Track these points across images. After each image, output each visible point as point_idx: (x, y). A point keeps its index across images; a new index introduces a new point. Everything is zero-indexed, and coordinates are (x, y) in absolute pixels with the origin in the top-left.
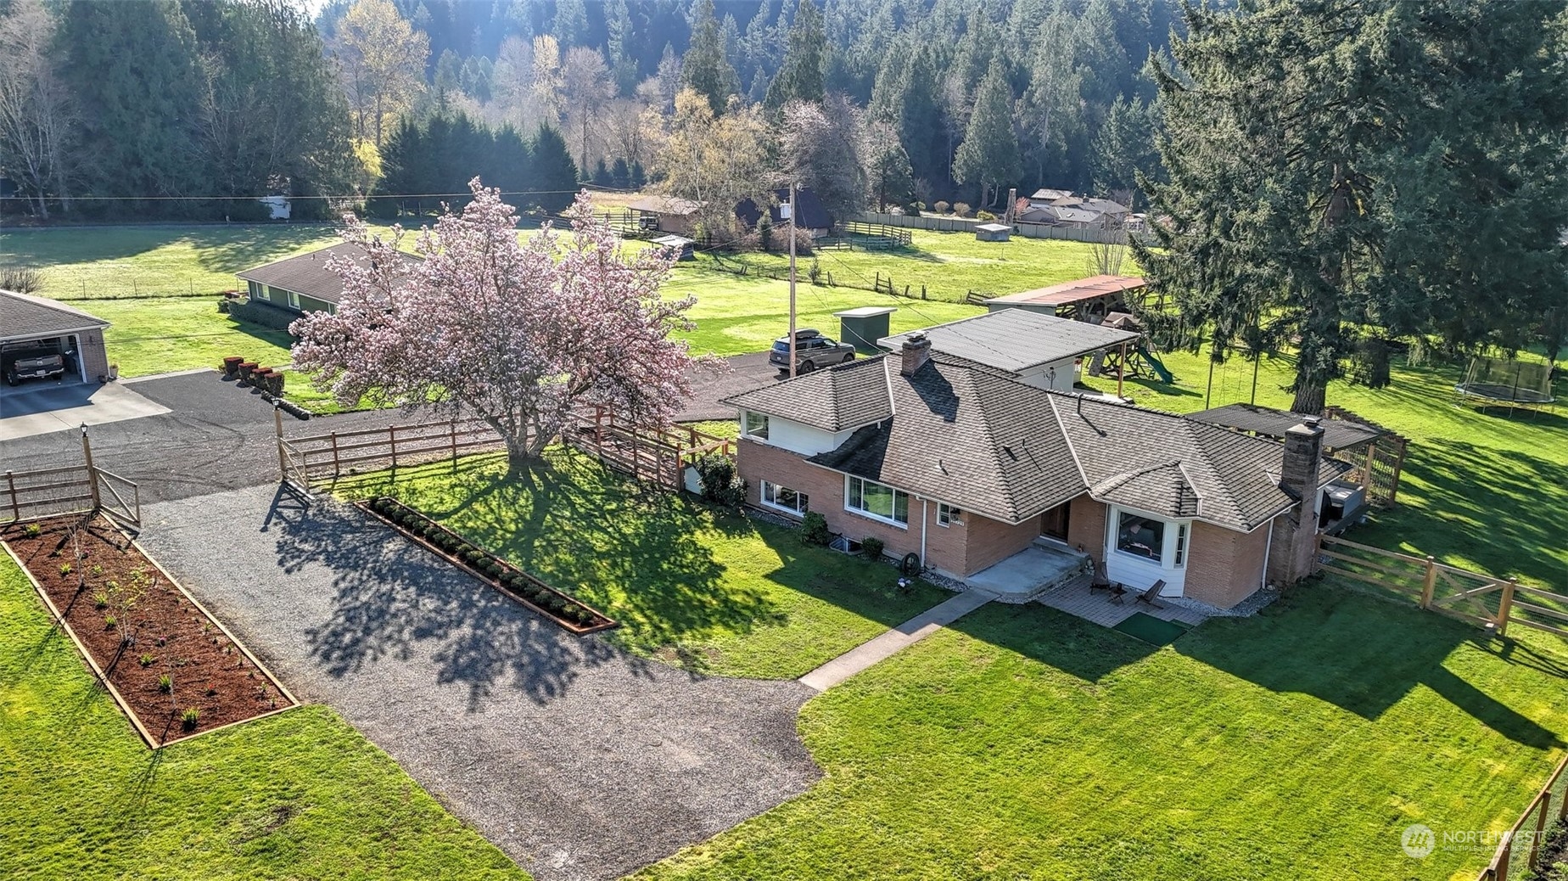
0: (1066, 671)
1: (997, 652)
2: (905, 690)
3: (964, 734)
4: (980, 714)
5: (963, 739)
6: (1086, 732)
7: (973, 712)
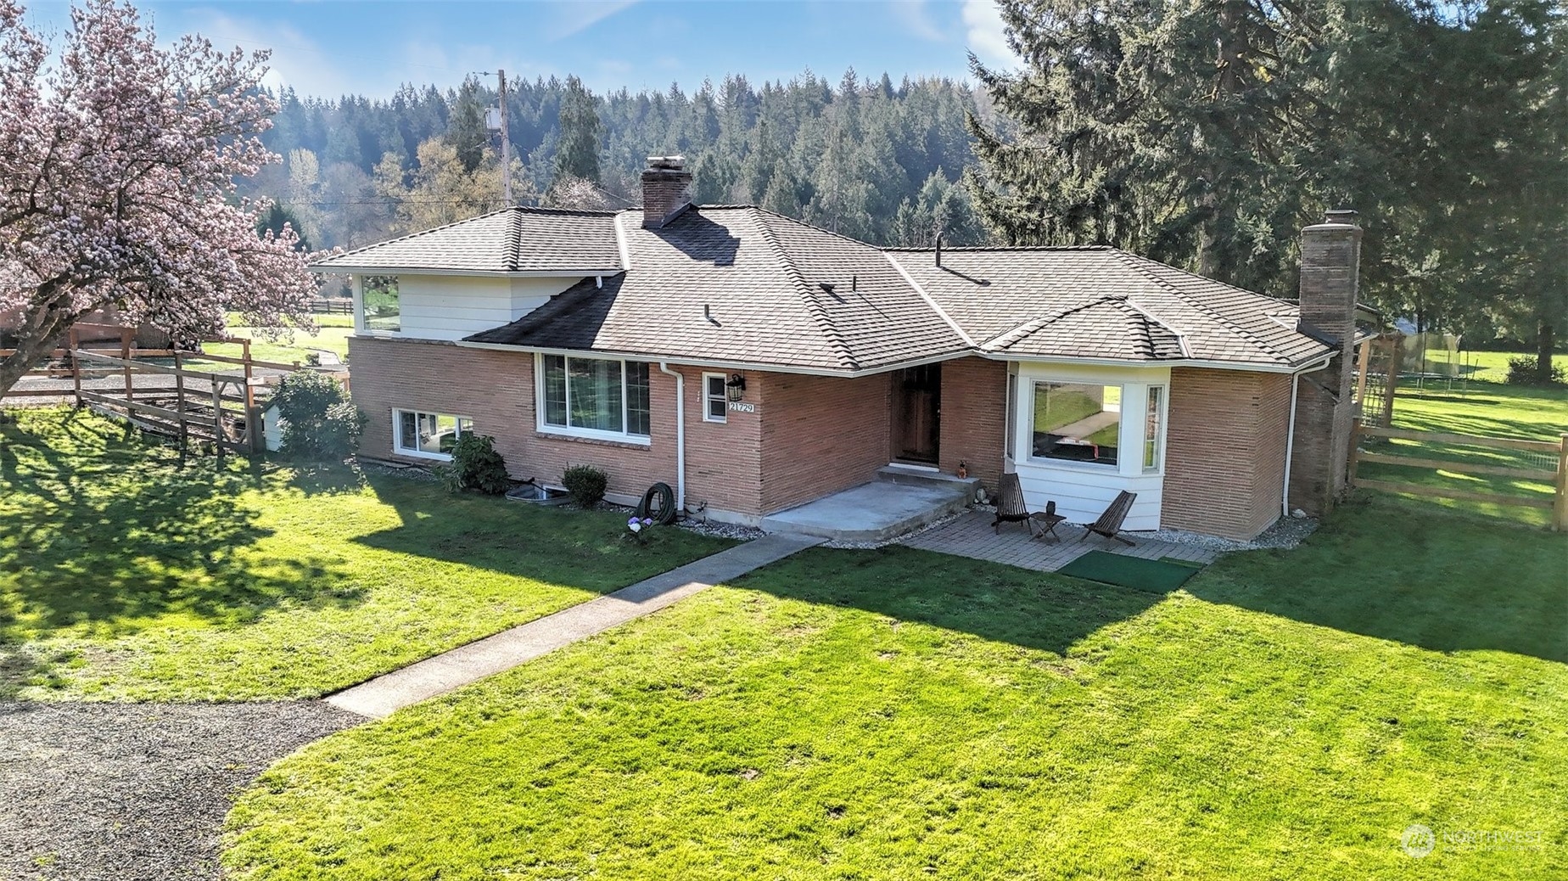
0: (989, 638)
1: (832, 616)
2: (607, 699)
3: (758, 785)
4: (801, 736)
5: (756, 798)
6: (1082, 753)
7: (783, 733)
